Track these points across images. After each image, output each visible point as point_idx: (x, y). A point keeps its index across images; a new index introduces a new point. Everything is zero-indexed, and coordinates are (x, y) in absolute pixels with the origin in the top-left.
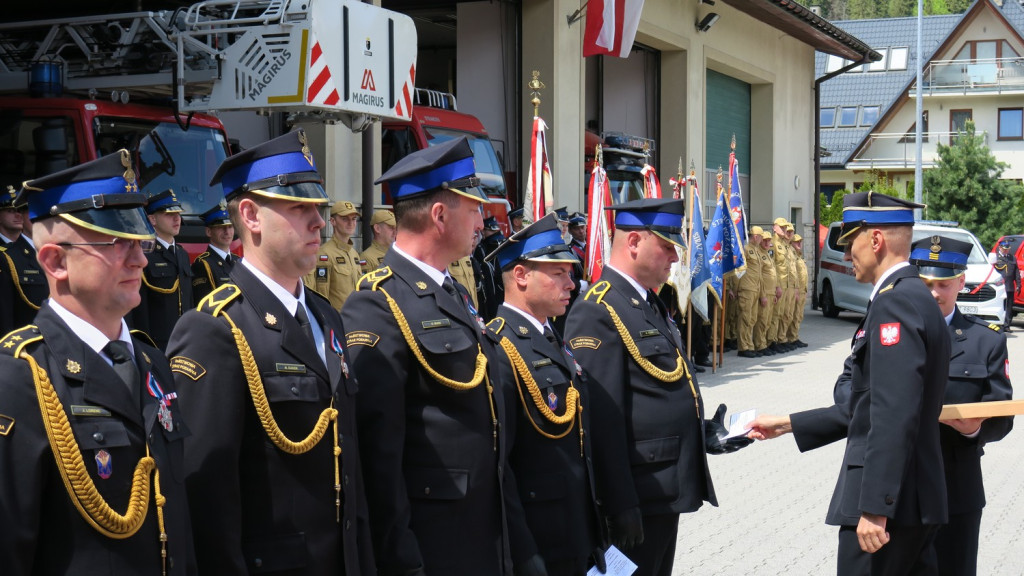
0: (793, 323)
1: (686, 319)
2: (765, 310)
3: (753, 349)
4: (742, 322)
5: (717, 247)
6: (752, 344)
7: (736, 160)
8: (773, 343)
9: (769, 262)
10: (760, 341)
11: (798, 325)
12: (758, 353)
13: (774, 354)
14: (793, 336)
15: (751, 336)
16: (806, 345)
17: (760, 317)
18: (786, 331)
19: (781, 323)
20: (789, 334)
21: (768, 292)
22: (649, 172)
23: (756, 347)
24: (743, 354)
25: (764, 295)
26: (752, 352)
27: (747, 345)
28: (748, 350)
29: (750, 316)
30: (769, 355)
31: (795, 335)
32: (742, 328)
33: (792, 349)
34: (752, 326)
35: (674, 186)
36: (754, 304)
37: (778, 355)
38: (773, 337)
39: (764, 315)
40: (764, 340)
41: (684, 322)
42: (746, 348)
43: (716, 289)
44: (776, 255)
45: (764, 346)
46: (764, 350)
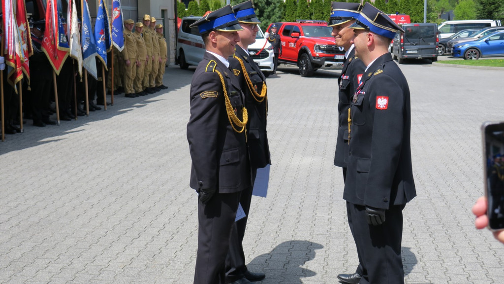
0: (159, 76)
1: (84, 78)
2: (139, 69)
3: (134, 92)
4: (126, 76)
5: (102, 33)
6: (133, 89)
8: (147, 88)
9: (141, 40)
10: (138, 88)
11: (162, 76)
12: (137, 94)
13: (147, 94)
14: (159, 83)
15: (132, 85)
16: (167, 88)
18: (154, 80)
19: (150, 75)
20: (157, 82)
23: (136, 91)
24: (128, 96)
25: (139, 60)
26: (133, 94)
27: (130, 90)
28: (131, 93)
29: (132, 73)
30: (144, 95)
31: (160, 82)
32: (127, 81)
33: (158, 91)
34: (133, 79)
36: (133, 66)
37: (149, 95)
38: (147, 84)
39: (139, 72)
40: (140, 86)
41: (81, 81)
42: (130, 92)
43: (104, 58)
44: (145, 37)
45: (141, 90)
46: (141, 92)
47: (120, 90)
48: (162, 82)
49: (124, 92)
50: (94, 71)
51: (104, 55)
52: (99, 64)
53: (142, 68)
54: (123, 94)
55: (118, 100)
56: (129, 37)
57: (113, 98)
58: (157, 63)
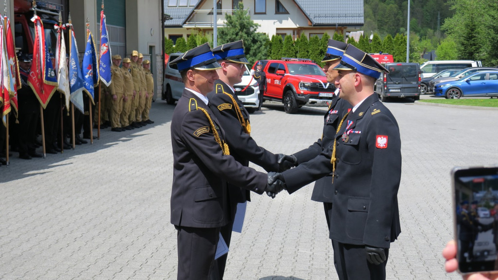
0: (145, 110)
1: (70, 112)
2: (126, 104)
3: (120, 126)
4: (113, 112)
5: (89, 68)
6: (119, 124)
7: (104, 16)
8: (133, 122)
9: (129, 75)
10: (125, 122)
11: (148, 111)
12: (124, 129)
13: (133, 129)
14: (145, 117)
15: (119, 119)
16: (153, 122)
17: (123, 108)
18: (141, 114)
19: (136, 110)
20: (143, 117)
21: (129, 93)
22: (36, 20)
23: (122, 125)
24: (114, 130)
25: (126, 95)
26: (120, 128)
27: (117, 124)
28: (117, 128)
29: (118, 108)
30: (130, 130)
31: (147, 116)
32: (113, 115)
33: (145, 125)
34: (120, 113)
35: (57, 30)
36: (120, 100)
37: (136, 129)
38: (133, 119)
39: (126, 107)
40: (127, 121)
41: (68, 114)
42: (116, 126)
43: (91, 93)
44: (133, 72)
45: (127, 124)
46: (127, 127)
47: (107, 124)
48: (148, 117)
49: (110, 126)
50: (81, 105)
51: (91, 89)
52: (86, 98)
53: (129, 102)
54: (110, 128)
55: (104, 133)
56: (117, 72)
57: (100, 132)
58: (143, 98)
